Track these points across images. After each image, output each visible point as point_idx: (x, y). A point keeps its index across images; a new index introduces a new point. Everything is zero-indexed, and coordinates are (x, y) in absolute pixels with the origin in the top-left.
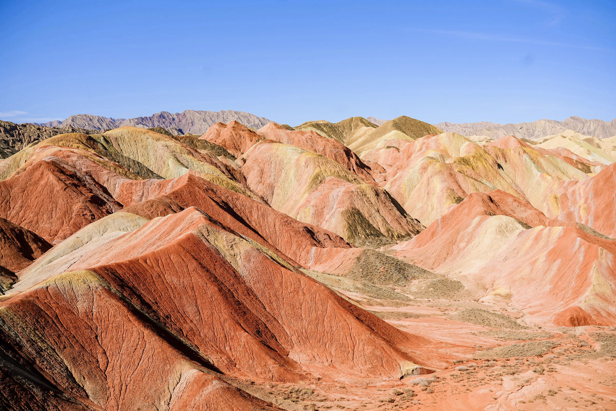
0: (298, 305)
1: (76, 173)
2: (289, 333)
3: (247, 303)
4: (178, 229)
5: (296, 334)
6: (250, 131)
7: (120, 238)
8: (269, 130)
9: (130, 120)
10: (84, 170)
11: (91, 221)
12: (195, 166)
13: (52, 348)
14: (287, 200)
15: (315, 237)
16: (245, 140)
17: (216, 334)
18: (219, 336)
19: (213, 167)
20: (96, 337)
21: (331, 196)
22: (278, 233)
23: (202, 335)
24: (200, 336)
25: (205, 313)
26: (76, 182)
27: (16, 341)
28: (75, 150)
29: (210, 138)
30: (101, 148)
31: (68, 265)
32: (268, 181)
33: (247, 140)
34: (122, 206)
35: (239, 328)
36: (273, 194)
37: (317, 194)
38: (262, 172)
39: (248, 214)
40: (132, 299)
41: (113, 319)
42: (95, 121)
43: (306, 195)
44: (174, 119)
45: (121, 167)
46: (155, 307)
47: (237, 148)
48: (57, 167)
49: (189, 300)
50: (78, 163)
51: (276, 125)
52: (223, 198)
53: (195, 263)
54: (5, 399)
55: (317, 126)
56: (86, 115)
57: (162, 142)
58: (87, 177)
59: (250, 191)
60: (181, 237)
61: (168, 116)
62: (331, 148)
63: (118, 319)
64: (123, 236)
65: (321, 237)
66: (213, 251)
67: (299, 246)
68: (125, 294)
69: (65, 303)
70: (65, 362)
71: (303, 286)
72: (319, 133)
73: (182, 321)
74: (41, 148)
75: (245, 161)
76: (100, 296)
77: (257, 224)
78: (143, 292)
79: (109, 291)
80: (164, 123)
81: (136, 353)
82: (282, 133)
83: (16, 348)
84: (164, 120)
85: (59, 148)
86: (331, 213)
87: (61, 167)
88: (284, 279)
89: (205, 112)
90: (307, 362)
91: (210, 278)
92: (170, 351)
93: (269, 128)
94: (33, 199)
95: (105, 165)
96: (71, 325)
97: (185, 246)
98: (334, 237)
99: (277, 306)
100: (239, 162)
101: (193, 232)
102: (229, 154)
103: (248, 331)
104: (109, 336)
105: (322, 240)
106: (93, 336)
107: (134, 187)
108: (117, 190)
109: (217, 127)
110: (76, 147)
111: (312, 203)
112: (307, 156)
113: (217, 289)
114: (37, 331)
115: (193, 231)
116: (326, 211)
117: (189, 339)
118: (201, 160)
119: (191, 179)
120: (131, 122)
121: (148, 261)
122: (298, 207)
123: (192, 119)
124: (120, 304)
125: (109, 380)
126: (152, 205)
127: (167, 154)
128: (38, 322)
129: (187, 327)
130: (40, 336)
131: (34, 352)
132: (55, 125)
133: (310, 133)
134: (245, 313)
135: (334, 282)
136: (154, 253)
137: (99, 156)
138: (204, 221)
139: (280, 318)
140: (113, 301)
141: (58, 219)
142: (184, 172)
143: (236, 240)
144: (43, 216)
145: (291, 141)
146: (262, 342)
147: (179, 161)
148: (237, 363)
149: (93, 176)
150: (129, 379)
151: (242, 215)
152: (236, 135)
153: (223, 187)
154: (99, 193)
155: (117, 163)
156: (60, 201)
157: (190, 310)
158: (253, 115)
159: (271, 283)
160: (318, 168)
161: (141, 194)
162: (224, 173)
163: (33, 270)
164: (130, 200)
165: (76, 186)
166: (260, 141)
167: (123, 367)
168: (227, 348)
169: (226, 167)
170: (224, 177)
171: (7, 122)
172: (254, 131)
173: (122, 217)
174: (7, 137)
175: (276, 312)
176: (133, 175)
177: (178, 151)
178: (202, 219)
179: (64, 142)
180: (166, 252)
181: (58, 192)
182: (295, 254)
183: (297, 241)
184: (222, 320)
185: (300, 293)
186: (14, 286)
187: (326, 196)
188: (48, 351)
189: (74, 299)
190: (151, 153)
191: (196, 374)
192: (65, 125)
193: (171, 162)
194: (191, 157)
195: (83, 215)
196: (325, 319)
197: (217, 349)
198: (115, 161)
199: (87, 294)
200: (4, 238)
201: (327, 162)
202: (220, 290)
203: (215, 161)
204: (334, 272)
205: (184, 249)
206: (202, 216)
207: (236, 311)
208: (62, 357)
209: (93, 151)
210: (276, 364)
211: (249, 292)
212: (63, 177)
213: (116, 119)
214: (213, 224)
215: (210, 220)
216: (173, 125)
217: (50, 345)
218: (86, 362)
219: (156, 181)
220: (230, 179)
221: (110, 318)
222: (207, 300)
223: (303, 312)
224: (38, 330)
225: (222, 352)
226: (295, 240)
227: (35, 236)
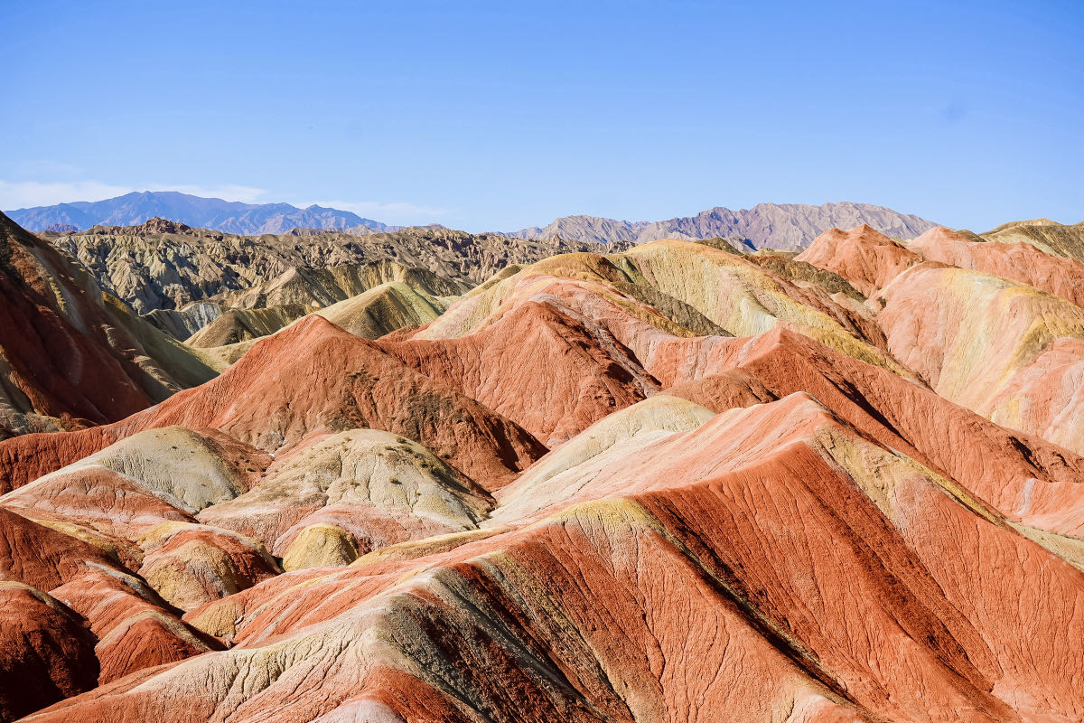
0: (1011, 593)
1: (582, 324)
2: (992, 648)
3: (908, 580)
4: (775, 433)
5: (1008, 651)
6: (895, 244)
7: (665, 442)
8: (933, 243)
9: (657, 224)
10: (597, 318)
11: (610, 409)
12: (789, 312)
13: (574, 628)
14: (970, 382)
15: (1031, 459)
16: (885, 263)
17: (849, 633)
18: (855, 639)
19: (823, 315)
20: (644, 616)
21: (1066, 375)
22: (954, 446)
23: (823, 632)
24: (820, 633)
25: (830, 593)
26: (584, 339)
27: (520, 609)
28: (582, 283)
29: (815, 259)
30: (623, 279)
31: (578, 485)
32: (931, 344)
33: (888, 263)
34: (660, 384)
35: (894, 627)
36: (940, 369)
37: (1035, 371)
38: (919, 325)
39: (895, 408)
40: (700, 555)
41: (670, 588)
42: (598, 227)
43: (1012, 373)
44: (736, 222)
45: (656, 312)
46: (738, 574)
47: (868, 278)
48: (553, 312)
49: (799, 565)
50: (585, 305)
51: (946, 231)
52: (845, 375)
53: (809, 499)
54: (512, 703)
55: (1032, 231)
56: (581, 217)
57: (729, 268)
58: (601, 331)
59: (895, 361)
60: (782, 448)
61: (725, 216)
62: (1065, 277)
63: (680, 590)
64: (671, 439)
65: (1045, 460)
66: (842, 478)
67: (998, 475)
68: (688, 545)
69: (592, 553)
70: (595, 652)
71: (1021, 558)
72: (1037, 247)
73: (787, 604)
74: (526, 279)
75: (883, 303)
76: (649, 545)
77: (913, 428)
78: (718, 544)
79: (662, 538)
80: (717, 228)
81: (712, 652)
82: (960, 247)
83: (521, 621)
84: (718, 222)
85: (555, 280)
86: (1064, 412)
87: (560, 312)
88: (981, 540)
89: (796, 207)
90: (1031, 709)
91: (838, 528)
92: (772, 657)
93: (932, 238)
94: (516, 367)
95: (630, 310)
96: (602, 592)
97: (791, 466)
98: (1074, 458)
99: (967, 592)
100: (872, 304)
101: (804, 440)
102: (853, 289)
103: (911, 634)
104: (665, 617)
105: (1046, 465)
106: (639, 615)
107: (681, 349)
108: (652, 355)
109: (830, 238)
110: (582, 277)
111: (1025, 389)
112: (1015, 295)
113: (850, 549)
114: (550, 596)
115: (803, 438)
116: (1054, 406)
117: (800, 638)
118: (801, 300)
119: (785, 337)
120: (659, 229)
121: (725, 488)
122: (994, 394)
123: (771, 219)
124: (682, 564)
125: (667, 694)
126: (717, 386)
127: (737, 290)
128: (552, 581)
129: (797, 614)
130: (556, 604)
131: (548, 631)
132: (531, 234)
133: (1020, 246)
134: (904, 600)
135: (1079, 553)
136: (735, 474)
137: (619, 294)
138: (825, 420)
139: (973, 615)
140: (671, 557)
141: (555, 403)
142: (769, 323)
143: (886, 458)
144: (531, 396)
145: (978, 264)
146: (939, 658)
147: (759, 303)
148: (892, 693)
149: (611, 330)
150: (701, 697)
151: (882, 409)
152: (867, 252)
153: (843, 353)
154: (621, 359)
155: (650, 306)
156: (559, 373)
157: (802, 584)
158: (889, 210)
159: (956, 547)
160: (1038, 318)
161: (693, 362)
162: (842, 325)
163: (522, 489)
164: (673, 372)
165: (585, 346)
166: (915, 264)
167: (689, 675)
168: (872, 663)
169: (848, 314)
170: (844, 334)
171: (457, 232)
172: (902, 244)
173: (667, 404)
174: (457, 257)
175: (966, 603)
176: (679, 328)
177: (758, 283)
178: (821, 416)
179: (561, 268)
180: (758, 475)
181: (555, 355)
182: (989, 489)
183: (994, 465)
184: (861, 607)
185: (1017, 570)
186: (492, 514)
187: (1056, 376)
188: (569, 633)
189: (606, 547)
190: (708, 288)
191: (822, 704)
192: (547, 234)
193: (744, 304)
194: (781, 295)
195: (596, 398)
196: (1070, 628)
197: (853, 662)
198: (647, 302)
199: (628, 541)
200: (475, 432)
201: (1059, 306)
202: (857, 552)
203: (826, 304)
204: (1075, 532)
205: (788, 469)
206: (821, 410)
207: (888, 594)
208: (589, 644)
209: (610, 285)
210: (969, 705)
211: (911, 559)
212: (563, 331)
213: (633, 222)
214: (842, 427)
215: (835, 419)
216: (736, 233)
217: (572, 621)
218: (628, 658)
219: (721, 340)
220: (856, 337)
221: (665, 587)
222: (833, 569)
223: (1022, 610)
224: (552, 594)
225: (861, 669)
226: (991, 462)
227: (521, 430)
